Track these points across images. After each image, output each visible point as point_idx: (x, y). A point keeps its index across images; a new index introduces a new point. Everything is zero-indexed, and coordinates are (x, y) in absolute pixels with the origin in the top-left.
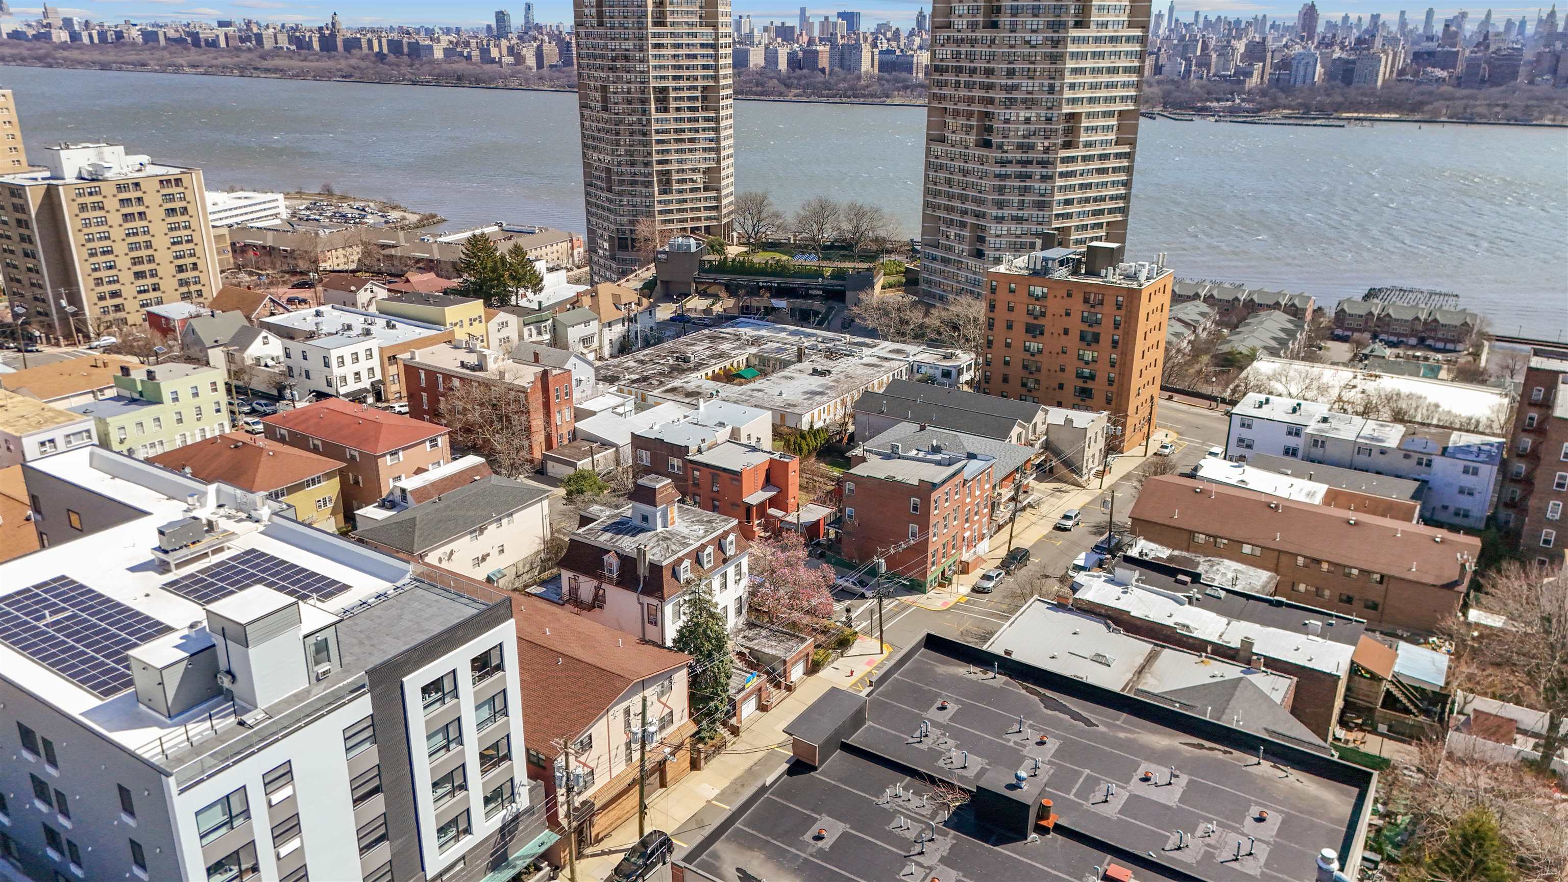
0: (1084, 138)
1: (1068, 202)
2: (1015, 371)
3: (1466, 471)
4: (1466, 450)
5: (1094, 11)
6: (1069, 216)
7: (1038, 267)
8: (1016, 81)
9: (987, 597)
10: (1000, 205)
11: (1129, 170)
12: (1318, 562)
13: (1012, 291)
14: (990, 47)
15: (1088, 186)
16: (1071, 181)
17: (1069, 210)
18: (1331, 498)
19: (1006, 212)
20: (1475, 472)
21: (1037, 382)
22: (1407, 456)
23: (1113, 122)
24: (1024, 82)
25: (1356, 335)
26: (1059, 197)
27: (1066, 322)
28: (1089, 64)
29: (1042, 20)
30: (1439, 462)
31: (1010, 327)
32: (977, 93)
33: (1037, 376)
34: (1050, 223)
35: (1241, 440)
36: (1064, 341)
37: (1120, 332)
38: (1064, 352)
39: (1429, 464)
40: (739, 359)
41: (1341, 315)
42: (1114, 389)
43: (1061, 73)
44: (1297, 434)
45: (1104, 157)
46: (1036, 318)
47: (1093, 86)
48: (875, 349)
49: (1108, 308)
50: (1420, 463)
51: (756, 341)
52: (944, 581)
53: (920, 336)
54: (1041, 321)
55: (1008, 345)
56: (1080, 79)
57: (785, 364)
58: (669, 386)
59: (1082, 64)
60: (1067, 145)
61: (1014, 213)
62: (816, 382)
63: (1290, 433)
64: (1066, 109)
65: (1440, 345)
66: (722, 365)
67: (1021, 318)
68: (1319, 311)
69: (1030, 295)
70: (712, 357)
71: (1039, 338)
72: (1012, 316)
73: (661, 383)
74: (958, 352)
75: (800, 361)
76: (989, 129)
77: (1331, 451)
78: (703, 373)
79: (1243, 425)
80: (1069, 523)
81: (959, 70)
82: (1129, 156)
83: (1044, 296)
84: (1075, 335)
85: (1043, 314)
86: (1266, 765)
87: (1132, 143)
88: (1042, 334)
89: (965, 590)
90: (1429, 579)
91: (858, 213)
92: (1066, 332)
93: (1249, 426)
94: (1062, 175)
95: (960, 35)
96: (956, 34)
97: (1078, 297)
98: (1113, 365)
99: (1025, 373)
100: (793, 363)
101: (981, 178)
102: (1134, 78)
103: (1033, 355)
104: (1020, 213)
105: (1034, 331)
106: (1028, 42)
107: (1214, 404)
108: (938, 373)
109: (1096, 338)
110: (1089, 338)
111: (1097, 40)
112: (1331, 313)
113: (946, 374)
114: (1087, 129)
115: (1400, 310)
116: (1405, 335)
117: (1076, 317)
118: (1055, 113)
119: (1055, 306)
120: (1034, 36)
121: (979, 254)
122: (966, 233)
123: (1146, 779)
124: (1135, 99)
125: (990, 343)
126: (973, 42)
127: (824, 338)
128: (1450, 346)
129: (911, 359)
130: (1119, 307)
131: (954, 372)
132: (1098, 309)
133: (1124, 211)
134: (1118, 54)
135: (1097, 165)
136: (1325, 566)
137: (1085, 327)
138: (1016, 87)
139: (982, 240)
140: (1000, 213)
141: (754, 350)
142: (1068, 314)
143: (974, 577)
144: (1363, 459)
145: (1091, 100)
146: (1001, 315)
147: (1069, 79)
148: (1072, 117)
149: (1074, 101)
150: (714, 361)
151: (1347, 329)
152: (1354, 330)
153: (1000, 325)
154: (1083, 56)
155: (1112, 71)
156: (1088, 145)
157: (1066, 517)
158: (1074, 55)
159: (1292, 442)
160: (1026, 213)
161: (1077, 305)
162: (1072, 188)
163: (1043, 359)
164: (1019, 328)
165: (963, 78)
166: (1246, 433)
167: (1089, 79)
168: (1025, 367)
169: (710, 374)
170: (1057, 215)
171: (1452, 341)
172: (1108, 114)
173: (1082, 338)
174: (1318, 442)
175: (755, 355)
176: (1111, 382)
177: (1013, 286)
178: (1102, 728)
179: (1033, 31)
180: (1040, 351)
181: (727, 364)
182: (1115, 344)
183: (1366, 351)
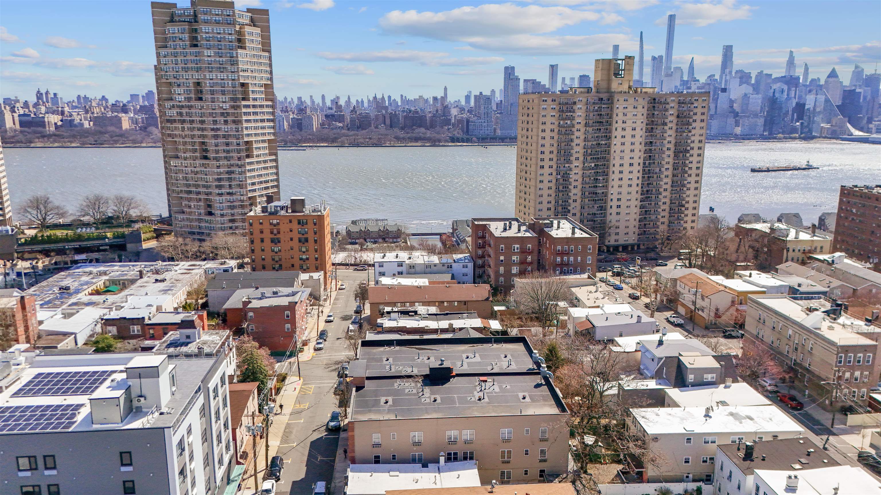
0: (255, 153)
1: (253, 184)
2: (269, 262)
3: (463, 267)
4: (460, 259)
5: (250, 93)
6: (255, 190)
7: (273, 210)
8: (218, 127)
9: (323, 351)
10: (219, 187)
11: (277, 167)
12: (443, 302)
13: (261, 224)
14: (200, 109)
15: (261, 176)
16: (253, 174)
17: (254, 187)
18: (430, 283)
19: (223, 191)
20: (467, 267)
21: (281, 265)
22: (443, 265)
23: (266, 145)
24: (223, 127)
25: (357, 241)
26: (249, 181)
27: (291, 235)
28: (252, 117)
29: (227, 97)
30: (454, 265)
31: (262, 241)
32: (196, 133)
33: (280, 263)
34: (247, 194)
35: (380, 273)
36: (291, 244)
37: (317, 235)
38: (292, 249)
39: (451, 267)
40: (100, 283)
41: (349, 232)
42: (318, 262)
43: (240, 122)
44: (402, 266)
45: (265, 162)
46: (275, 235)
47: (256, 128)
48: (179, 266)
49: (310, 225)
50: (448, 267)
51: (105, 273)
52: (301, 350)
53: (196, 256)
54: (278, 236)
55: (263, 250)
56: (249, 125)
57: (133, 281)
58: (70, 303)
59: (249, 118)
60: (248, 156)
61: (228, 191)
62: (161, 285)
63: (399, 266)
64: (246, 139)
65: (391, 240)
66: (92, 288)
67: (267, 236)
68: (338, 232)
69: (271, 224)
70: (82, 285)
71: (278, 244)
72: (262, 236)
73: (62, 303)
74: (227, 260)
75: (141, 277)
76: (206, 151)
77: (418, 269)
78: (83, 293)
79: (380, 266)
80: (332, 318)
81: (183, 122)
82: (276, 161)
83: (278, 224)
84: (296, 240)
85: (279, 233)
86: (495, 345)
87: (276, 154)
88: (279, 242)
89: (312, 351)
90: (480, 299)
92: (292, 239)
93: (382, 266)
94: (249, 171)
95: (181, 104)
96: (178, 104)
97: (295, 222)
98: (316, 251)
99: (273, 262)
100: (137, 280)
101: (206, 175)
102: (272, 124)
103: (276, 253)
104: (231, 191)
105: (275, 241)
106: (222, 107)
108: (222, 271)
109: (307, 240)
110: (303, 240)
111: (254, 106)
112: (344, 233)
113: (225, 271)
114: (256, 148)
115: (373, 228)
116: (377, 238)
117: (295, 232)
118: (241, 141)
119: (284, 227)
120: (224, 105)
121: (210, 214)
122: (202, 204)
123: (468, 358)
124: (274, 134)
125: (253, 251)
126: (190, 107)
127: (146, 265)
128: (395, 240)
129: (205, 267)
130: (315, 224)
131: (230, 269)
132: (305, 226)
133: (277, 186)
134: (263, 113)
135: (263, 165)
136: (446, 304)
137: (301, 236)
138: (218, 129)
139: (209, 206)
140: (220, 191)
141: (107, 278)
142: (291, 231)
143: (312, 344)
144: (429, 270)
145: (256, 135)
146: (257, 236)
147: (245, 125)
148: (247, 143)
149: (248, 135)
150: (86, 287)
151: (353, 239)
152: (356, 239)
153: (257, 242)
154: (249, 114)
155: (262, 121)
156: (258, 156)
157: (329, 316)
158: (245, 114)
159: (400, 269)
160: (234, 191)
161: (295, 226)
162: (254, 177)
163: (283, 255)
164: (267, 241)
165: (186, 126)
166: (382, 270)
167: (253, 125)
168: (273, 260)
169: (87, 294)
170: (250, 191)
171: (396, 238)
172: (263, 141)
173: (300, 241)
174: (412, 267)
175: (108, 280)
176: (316, 259)
177: (261, 221)
178: (442, 350)
179: (223, 102)
180: (280, 251)
181: (94, 287)
182: (316, 241)
183: (365, 247)
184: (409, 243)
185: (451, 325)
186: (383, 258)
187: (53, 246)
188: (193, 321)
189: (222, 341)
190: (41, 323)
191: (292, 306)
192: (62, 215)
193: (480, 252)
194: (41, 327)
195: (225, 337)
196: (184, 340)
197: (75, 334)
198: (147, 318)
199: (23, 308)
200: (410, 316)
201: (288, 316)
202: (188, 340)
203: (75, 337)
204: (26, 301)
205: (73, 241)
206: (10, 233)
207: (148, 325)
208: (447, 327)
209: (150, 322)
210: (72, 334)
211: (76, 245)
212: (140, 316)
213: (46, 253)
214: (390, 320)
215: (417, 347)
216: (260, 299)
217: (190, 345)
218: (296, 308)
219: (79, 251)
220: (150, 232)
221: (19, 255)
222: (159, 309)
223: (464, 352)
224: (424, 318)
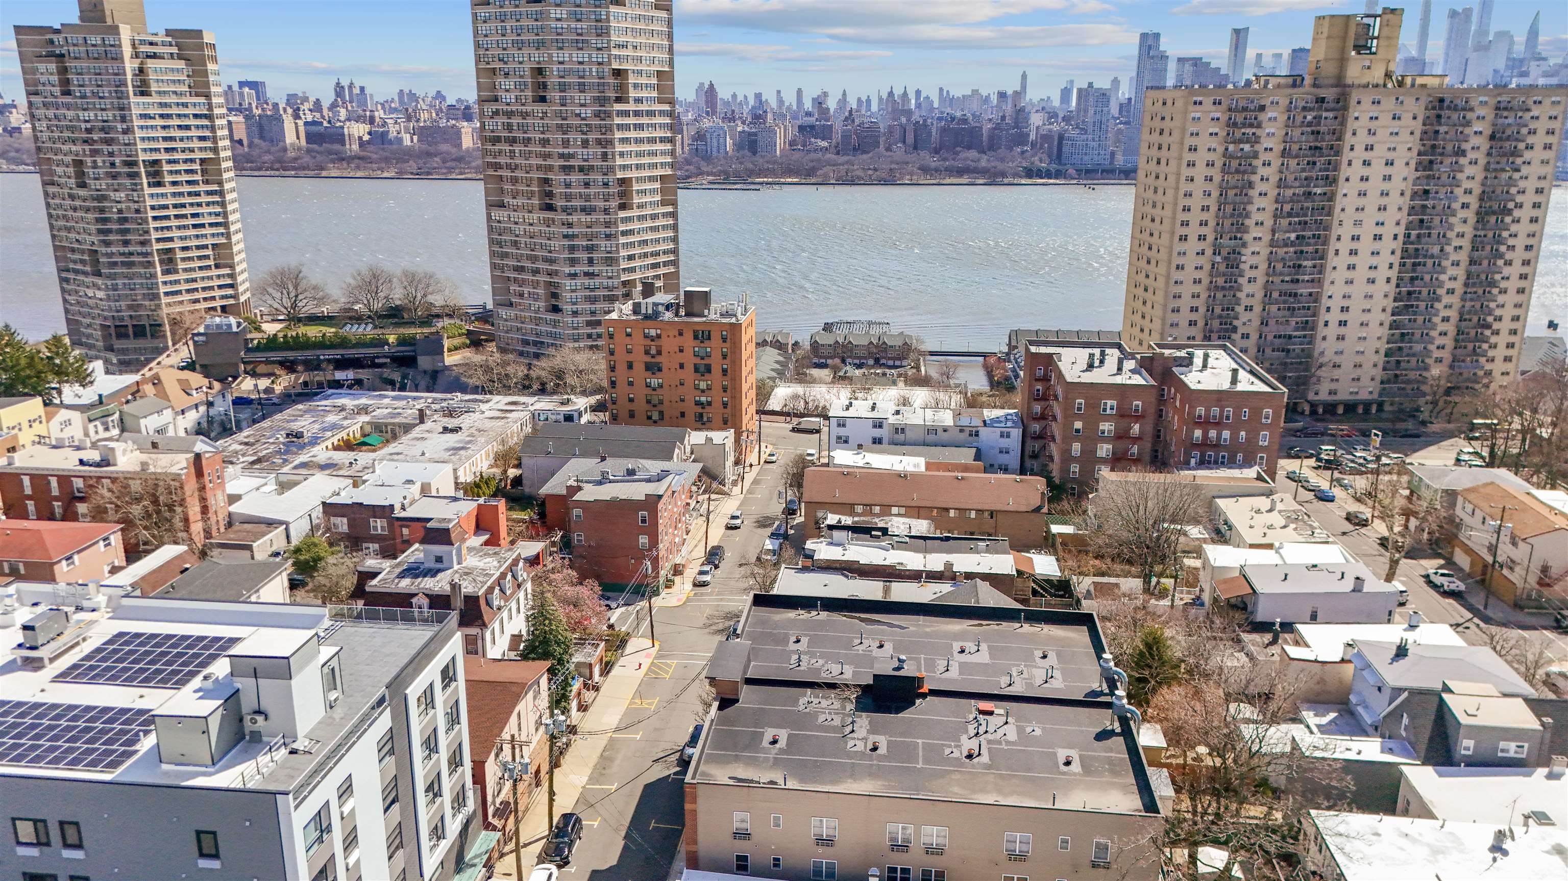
0: (636, 200)
1: (631, 258)
2: (640, 406)
3: (1002, 436)
4: (997, 420)
5: (631, 89)
6: (633, 270)
7: (650, 311)
8: (571, 151)
9: (708, 589)
10: (573, 262)
11: (675, 227)
12: (947, 510)
13: (629, 335)
14: (542, 118)
15: (645, 242)
16: (631, 239)
17: (632, 264)
18: (928, 466)
19: (578, 269)
20: (1008, 436)
21: (661, 413)
22: (961, 431)
23: (657, 185)
24: (580, 151)
25: (829, 361)
26: (623, 253)
27: (680, 358)
28: (632, 134)
29: (589, 95)
30: (984, 432)
31: (630, 366)
32: (534, 161)
33: (660, 408)
34: (619, 276)
35: (839, 438)
36: (682, 374)
37: (728, 361)
38: (682, 384)
39: (977, 435)
40: (354, 428)
41: (815, 346)
42: (728, 410)
43: (610, 142)
44: (881, 427)
45: (654, 217)
46: (653, 357)
47: (640, 154)
48: (490, 404)
49: (716, 341)
50: (971, 435)
51: (364, 410)
52: (669, 584)
53: (525, 387)
54: (658, 359)
55: (631, 384)
56: (627, 148)
57: (407, 428)
58: (296, 462)
59: (627, 135)
60: (623, 207)
61: (586, 269)
62: (451, 439)
63: (875, 426)
64: (620, 175)
65: (891, 363)
66: (339, 436)
67: (640, 359)
68: (796, 344)
69: (646, 336)
70: (324, 430)
71: (658, 374)
72: (630, 358)
73: (285, 461)
74: (572, 397)
75: (422, 421)
76: (550, 194)
77: (910, 435)
78: (323, 445)
79: (839, 425)
80: (738, 522)
81: (513, 141)
82: (674, 215)
83: (659, 336)
84: (690, 368)
85: (659, 353)
86: (1026, 627)
87: (674, 203)
88: (660, 370)
89: (688, 586)
90: (1023, 509)
91: (411, 279)
92: (682, 366)
93: (844, 425)
94: (624, 233)
95: (509, 108)
96: (505, 108)
97: (689, 335)
98: (725, 390)
99: (648, 407)
100: (415, 425)
101: (549, 239)
102: (669, 147)
103: (654, 390)
104: (591, 269)
105: (653, 368)
106: (578, 115)
107: (788, 419)
108: (561, 418)
109: (708, 369)
110: (702, 369)
111: (637, 114)
112: (807, 345)
113: (569, 418)
114: (638, 192)
115: (859, 338)
116: (865, 358)
117: (689, 352)
118: (611, 178)
119: (669, 344)
120: (583, 110)
121: (556, 309)
122: (541, 291)
123: (962, 651)
124: (672, 165)
125: (613, 384)
126: (525, 115)
127: (435, 399)
128: (898, 363)
129: (531, 408)
130: (724, 340)
131: (576, 415)
132: (707, 343)
133: (675, 263)
134: (654, 126)
135: (649, 224)
136: (952, 513)
137: (698, 361)
138: (571, 156)
139: (555, 296)
140: (572, 270)
141: (366, 418)
142: (681, 351)
143: (691, 573)
144: (931, 438)
145: (638, 167)
146: (621, 357)
147: (619, 148)
148: (623, 182)
149: (624, 167)
150: (329, 434)
151: (821, 357)
152: (826, 358)
153: (621, 368)
154: (627, 127)
155: (652, 140)
156: (641, 206)
157: (733, 517)
158: (620, 127)
159: (877, 433)
160: (596, 269)
161: (688, 341)
162: (632, 244)
163: (665, 394)
164: (639, 367)
165: (517, 148)
166: (842, 432)
167: (634, 148)
168: (648, 402)
169: (330, 447)
170: (624, 270)
171: (899, 359)
172: (651, 179)
173: (696, 370)
174: (899, 430)
175: (368, 423)
176: (725, 405)
177: (629, 330)
178: (912, 628)
179: (582, 105)
180: (660, 386)
181: (343, 434)
182: (725, 372)
183: (841, 374)
184: (923, 369)
185: (949, 565)
186: (847, 409)
187: (299, 355)
188: (448, 530)
189: (502, 570)
190: (234, 499)
191: (653, 502)
192: (322, 301)
193: (1037, 408)
194: (234, 508)
195: (510, 561)
196: (432, 564)
197: (287, 524)
198: (397, 507)
199: (199, 473)
200: (872, 536)
201: (644, 521)
202: (439, 566)
203: (287, 529)
204: (204, 462)
205: (332, 346)
206: (235, 329)
207: (398, 519)
208: (940, 568)
209: (403, 514)
210: (281, 523)
211: (337, 353)
212: (386, 503)
213: (289, 366)
214: (831, 544)
215: (863, 616)
216: (600, 483)
217: (440, 576)
218: (660, 506)
219: (342, 364)
220: (460, 335)
221: (249, 368)
222: (425, 490)
223: (957, 636)
224: (901, 545)
